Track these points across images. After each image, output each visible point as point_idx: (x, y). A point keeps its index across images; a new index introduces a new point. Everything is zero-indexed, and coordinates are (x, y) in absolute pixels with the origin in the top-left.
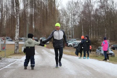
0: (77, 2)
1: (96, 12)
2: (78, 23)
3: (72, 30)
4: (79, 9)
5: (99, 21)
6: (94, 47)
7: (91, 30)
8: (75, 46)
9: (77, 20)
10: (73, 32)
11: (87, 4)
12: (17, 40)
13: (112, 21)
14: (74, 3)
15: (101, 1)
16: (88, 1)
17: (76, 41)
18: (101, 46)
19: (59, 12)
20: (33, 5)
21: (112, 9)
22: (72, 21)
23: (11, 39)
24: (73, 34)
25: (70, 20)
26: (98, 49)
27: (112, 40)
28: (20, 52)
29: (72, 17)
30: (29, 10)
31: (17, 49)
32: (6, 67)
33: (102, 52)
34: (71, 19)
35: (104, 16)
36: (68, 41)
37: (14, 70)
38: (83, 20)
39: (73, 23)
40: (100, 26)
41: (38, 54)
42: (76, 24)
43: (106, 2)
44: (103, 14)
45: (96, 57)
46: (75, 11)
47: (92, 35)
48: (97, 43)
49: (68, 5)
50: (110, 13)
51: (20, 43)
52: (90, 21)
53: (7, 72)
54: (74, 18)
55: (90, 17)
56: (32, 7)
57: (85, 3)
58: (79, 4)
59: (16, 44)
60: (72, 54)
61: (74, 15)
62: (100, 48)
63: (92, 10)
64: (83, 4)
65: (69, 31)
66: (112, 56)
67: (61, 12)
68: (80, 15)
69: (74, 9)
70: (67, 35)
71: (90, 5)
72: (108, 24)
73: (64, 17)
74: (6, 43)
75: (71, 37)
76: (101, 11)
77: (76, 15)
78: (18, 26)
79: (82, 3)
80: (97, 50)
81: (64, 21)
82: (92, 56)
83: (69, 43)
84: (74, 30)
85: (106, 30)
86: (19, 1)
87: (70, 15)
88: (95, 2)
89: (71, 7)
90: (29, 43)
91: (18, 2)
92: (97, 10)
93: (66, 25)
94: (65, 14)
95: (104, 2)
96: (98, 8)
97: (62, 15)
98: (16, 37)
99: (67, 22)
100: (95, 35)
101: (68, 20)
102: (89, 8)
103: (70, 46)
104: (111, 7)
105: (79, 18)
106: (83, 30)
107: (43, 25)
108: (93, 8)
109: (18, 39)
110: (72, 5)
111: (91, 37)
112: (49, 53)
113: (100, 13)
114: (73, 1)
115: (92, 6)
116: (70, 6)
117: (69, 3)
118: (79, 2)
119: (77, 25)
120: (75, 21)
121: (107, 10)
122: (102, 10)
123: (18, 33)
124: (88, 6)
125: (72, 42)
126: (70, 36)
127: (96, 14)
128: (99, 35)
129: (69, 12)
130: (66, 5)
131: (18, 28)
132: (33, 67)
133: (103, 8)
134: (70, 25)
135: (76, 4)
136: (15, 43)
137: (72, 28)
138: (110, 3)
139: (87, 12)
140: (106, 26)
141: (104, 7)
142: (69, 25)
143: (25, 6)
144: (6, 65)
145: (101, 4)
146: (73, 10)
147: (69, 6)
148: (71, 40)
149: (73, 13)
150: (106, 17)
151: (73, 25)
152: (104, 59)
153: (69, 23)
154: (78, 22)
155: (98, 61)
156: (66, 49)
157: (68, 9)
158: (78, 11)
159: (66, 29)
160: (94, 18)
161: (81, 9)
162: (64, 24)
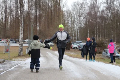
0: (83, 3)
1: (102, 13)
2: (83, 25)
3: (77, 32)
4: (85, 10)
5: (105, 22)
6: (100, 49)
7: (97, 32)
8: (81, 48)
9: (82, 21)
10: (79, 34)
11: (93, 5)
12: (21, 42)
13: (119, 23)
14: (79, 4)
15: (107, 2)
16: (94, 3)
17: (82, 43)
18: (107, 48)
19: (64, 13)
20: (37, 6)
21: (119, 10)
22: (77, 22)
23: (15, 41)
24: (79, 35)
26: (105, 51)
27: (119, 43)
28: (24, 54)
29: (77, 19)
30: (33, 11)
31: (21, 51)
32: (10, 70)
33: (109, 55)
34: (76, 21)
35: (110, 18)
36: (73, 43)
37: (18, 73)
38: (89, 21)
39: (79, 25)
40: (106, 28)
41: (42, 56)
42: (81, 26)
43: (113, 3)
44: (110, 16)
45: (102, 59)
46: (80, 13)
47: (98, 37)
48: (103, 45)
50: (116, 14)
51: (24, 45)
52: (96, 23)
53: (11, 75)
54: (79, 20)
55: (96, 18)
56: (36, 8)
57: (91, 4)
58: (84, 5)
59: (20, 46)
60: (77, 56)
61: (80, 16)
62: (106, 51)
63: (98, 11)
64: (89, 5)
65: (74, 33)
66: (119, 59)
67: (66, 13)
68: (86, 16)
69: (80, 10)
70: (73, 37)
71: (96, 6)
72: (114, 25)
73: (70, 18)
74: (10, 45)
75: (77, 39)
76: (107, 13)
77: (81, 16)
78: (22, 27)
79: (88, 4)
80: (103, 52)
81: (69, 22)
82: (98, 59)
83: (74, 45)
84: (80, 31)
85: (112, 32)
86: (24, 2)
87: (76, 16)
88: (101, 3)
89: (76, 8)
90: (35, 45)
91: (22, 3)
92: (103, 11)
93: (71, 27)
94: (70, 15)
95: (110, 3)
96: (104, 9)
97: (68, 16)
98: (21, 39)
99: (73, 24)
100: (101, 37)
101: (74, 21)
102: (95, 10)
103: (75, 48)
104: (118, 9)
105: (85, 19)
106: (88, 32)
107: (48, 27)
108: (99, 10)
109: (22, 41)
110: (78, 6)
111: (97, 39)
112: (54, 56)
113: (106, 14)
115: (98, 7)
117: (75, 4)
118: (84, 3)
119: (83, 26)
120: (80, 23)
121: (114, 11)
122: (109, 12)
123: (22, 34)
124: (94, 7)
125: (77, 44)
126: (75, 38)
127: (102, 16)
128: (105, 37)
129: (74, 13)
130: (72, 6)
131: (22, 30)
132: (37, 69)
133: (109, 10)
134: (76, 27)
135: (82, 5)
136: (19, 45)
137: (78, 30)
138: (116, 5)
139: (93, 13)
140: (112, 28)
141: (111, 8)
142: (74, 26)
143: (30, 7)
144: (10, 68)
145: (107, 5)
146: (79, 12)
147: (74, 7)
148: (77, 42)
149: (78, 14)
150: (113, 18)
151: (79, 27)
152: (110, 61)
153: (74, 24)
154: (84, 23)
155: (104, 64)
156: (72, 51)
157: (74, 10)
158: (84, 13)
159: (72, 31)
160: (99, 19)
161: (87, 10)
162: (69, 26)
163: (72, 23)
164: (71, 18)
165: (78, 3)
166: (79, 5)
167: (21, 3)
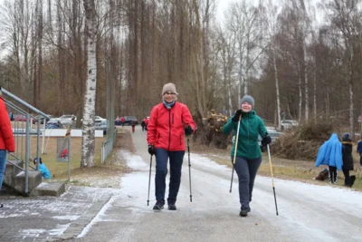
0: (260, 6)
1: (321, 37)
2: (260, 72)
3: (242, 94)
4: (266, 28)
5: (331, 64)
7: (303, 95)
9: (257, 61)
11: (292, 12)
12: (89, 125)
14: (247, 9)
16: (294, 5)
22: (242, 65)
25: (236, 62)
29: (241, 53)
31: (88, 155)
34: (238, 60)
35: (346, 51)
38: (279, 62)
39: (247, 72)
42: (253, 76)
44: (343, 45)
46: (251, 36)
47: (307, 108)
49: (230, 16)
52: (303, 66)
54: (247, 58)
57: (287, 8)
59: (86, 137)
61: (250, 46)
64: (279, 11)
65: (232, 97)
68: (270, 44)
69: (250, 28)
70: (228, 108)
73: (220, 52)
76: (338, 35)
77: (254, 46)
78: (93, 80)
79: (276, 8)
85: (351, 93)
87: (237, 45)
88: (318, 6)
89: (238, 22)
92: (323, 31)
93: (223, 78)
94: (222, 45)
96: (329, 23)
97: (213, 45)
98: (87, 118)
99: (228, 69)
100: (317, 107)
101: (231, 60)
102: (297, 26)
106: (278, 93)
109: (92, 122)
110: (243, 15)
111: (303, 114)
113: (334, 40)
114: (244, 2)
115: (308, 21)
116: (235, 18)
117: (234, 9)
118: (264, 5)
119: (258, 77)
122: (341, 33)
123: (93, 102)
129: (233, 37)
130: (226, 17)
131: (91, 89)
133: (343, 27)
134: (237, 78)
136: (83, 134)
137: (243, 87)
140: (351, 82)
142: (232, 77)
146: (246, 32)
147: (232, 18)
149: (245, 40)
150: (355, 52)
151: (246, 78)
153: (233, 71)
154: (262, 67)
157: (232, 28)
159: (225, 91)
161: (272, 27)
162: (218, 75)
163: (225, 69)
164: (224, 52)
165: (244, 7)
166: (246, 14)
167: (89, 5)
